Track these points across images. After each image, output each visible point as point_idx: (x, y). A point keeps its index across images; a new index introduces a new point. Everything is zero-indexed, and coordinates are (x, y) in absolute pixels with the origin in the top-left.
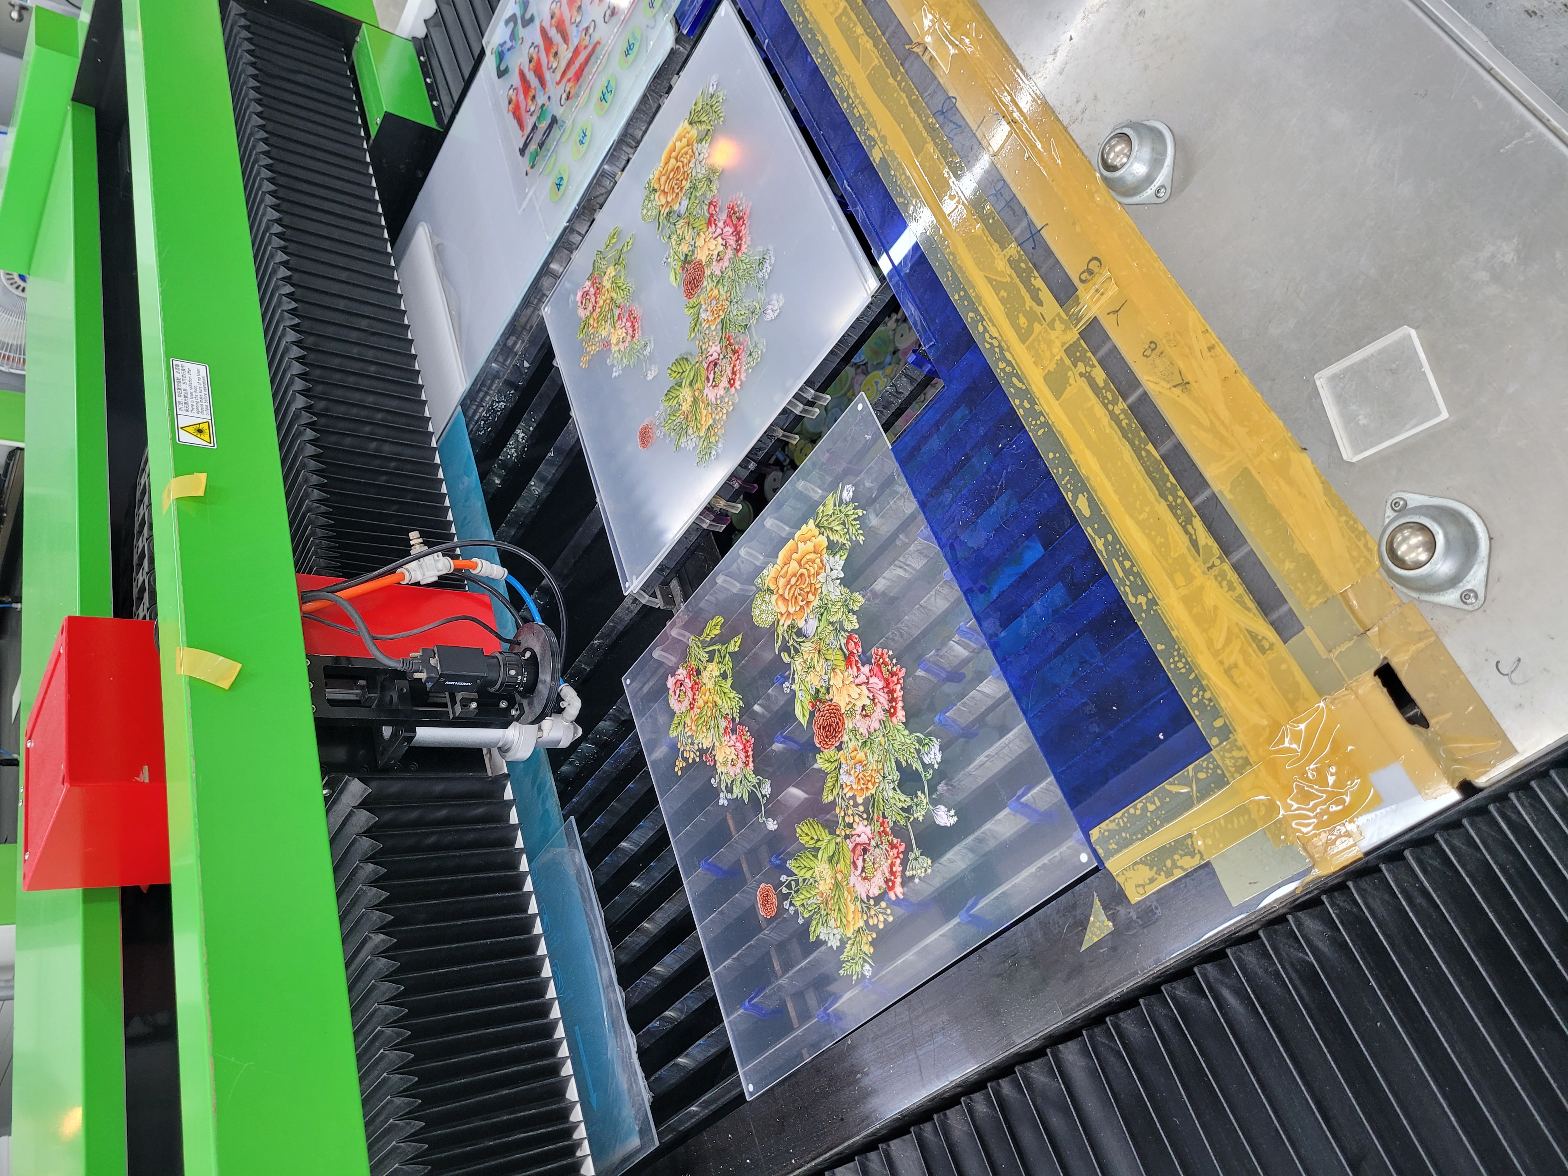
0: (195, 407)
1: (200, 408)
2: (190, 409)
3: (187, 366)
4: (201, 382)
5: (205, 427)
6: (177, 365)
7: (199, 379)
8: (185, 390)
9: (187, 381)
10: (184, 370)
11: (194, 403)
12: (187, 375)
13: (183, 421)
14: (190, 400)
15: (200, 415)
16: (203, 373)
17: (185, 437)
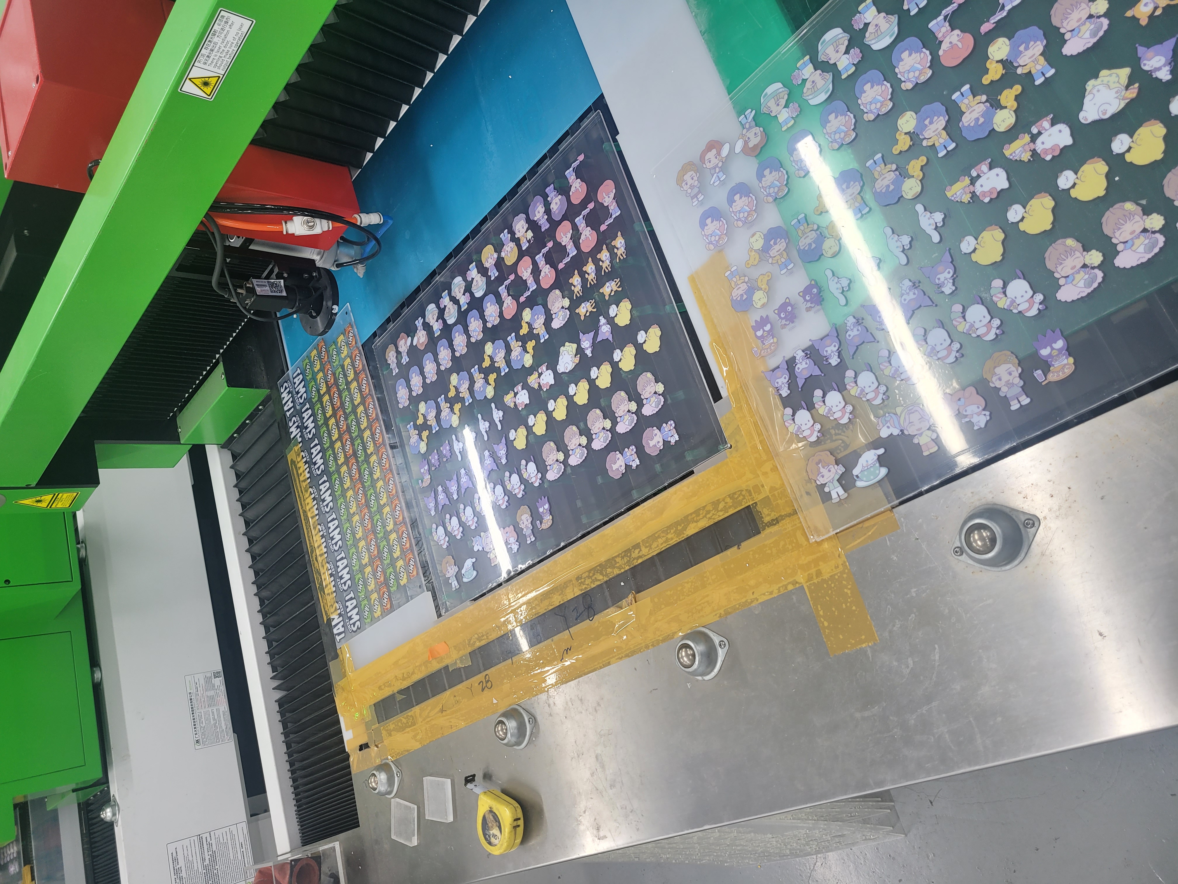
0: (215, 61)
1: (219, 63)
2: (210, 62)
3: (233, 18)
4: (237, 38)
5: (213, 81)
6: (223, 17)
7: (238, 33)
8: (216, 43)
9: (223, 36)
10: (226, 22)
11: (217, 58)
12: (227, 28)
13: (195, 73)
14: (214, 53)
15: (216, 70)
16: (245, 29)
17: (189, 88)
